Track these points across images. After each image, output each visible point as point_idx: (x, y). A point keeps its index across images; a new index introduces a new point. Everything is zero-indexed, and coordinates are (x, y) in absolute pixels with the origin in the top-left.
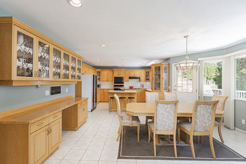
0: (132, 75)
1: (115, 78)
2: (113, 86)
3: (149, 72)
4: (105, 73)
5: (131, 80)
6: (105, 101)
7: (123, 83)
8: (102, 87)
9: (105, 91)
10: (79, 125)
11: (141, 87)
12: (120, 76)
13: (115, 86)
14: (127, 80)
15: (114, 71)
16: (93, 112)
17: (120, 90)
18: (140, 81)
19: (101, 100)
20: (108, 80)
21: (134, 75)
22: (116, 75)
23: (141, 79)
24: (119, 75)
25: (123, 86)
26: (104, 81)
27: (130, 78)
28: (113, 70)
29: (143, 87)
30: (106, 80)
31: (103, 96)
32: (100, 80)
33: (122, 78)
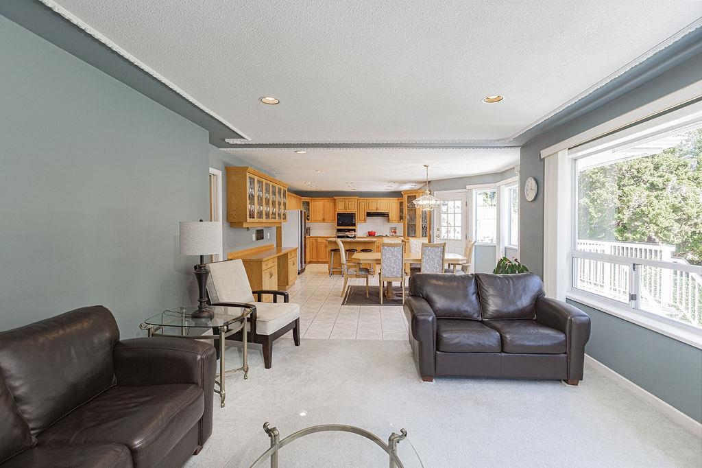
0: (373, 209)
1: (338, 214)
2: (335, 231)
4: (318, 205)
5: (370, 219)
6: (320, 260)
7: (354, 225)
8: (314, 233)
9: (319, 240)
10: (290, 284)
11: (391, 234)
12: (348, 211)
13: (339, 230)
14: (363, 219)
15: (337, 201)
16: (301, 275)
17: (348, 237)
18: (388, 221)
19: (312, 261)
20: (324, 220)
21: (376, 209)
22: (341, 209)
23: (390, 216)
24: (345, 208)
25: (354, 230)
26: (317, 221)
27: (369, 214)
28: (335, 200)
29: (395, 232)
30: (321, 219)
31: (315, 252)
32: (309, 220)
33: (352, 216)
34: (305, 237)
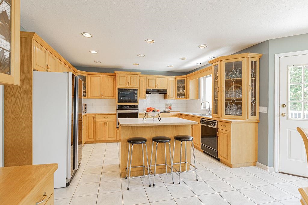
0: (152, 87)
1: (119, 90)
2: (115, 108)
3: (184, 80)
4: (96, 81)
5: (149, 96)
6: (98, 139)
7: (136, 101)
8: (90, 110)
9: (97, 118)
12: (131, 86)
13: (120, 107)
14: (143, 96)
15: (118, 76)
18: (165, 97)
19: (88, 140)
20: (102, 96)
21: (156, 86)
22: (122, 84)
23: (168, 93)
24: (127, 84)
25: (135, 107)
26: (94, 97)
27: (148, 92)
28: (116, 75)
29: (171, 108)
30: (99, 95)
31: (91, 131)
32: (85, 96)
33: (134, 92)
34: (80, 115)
